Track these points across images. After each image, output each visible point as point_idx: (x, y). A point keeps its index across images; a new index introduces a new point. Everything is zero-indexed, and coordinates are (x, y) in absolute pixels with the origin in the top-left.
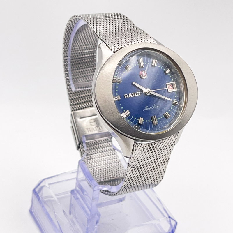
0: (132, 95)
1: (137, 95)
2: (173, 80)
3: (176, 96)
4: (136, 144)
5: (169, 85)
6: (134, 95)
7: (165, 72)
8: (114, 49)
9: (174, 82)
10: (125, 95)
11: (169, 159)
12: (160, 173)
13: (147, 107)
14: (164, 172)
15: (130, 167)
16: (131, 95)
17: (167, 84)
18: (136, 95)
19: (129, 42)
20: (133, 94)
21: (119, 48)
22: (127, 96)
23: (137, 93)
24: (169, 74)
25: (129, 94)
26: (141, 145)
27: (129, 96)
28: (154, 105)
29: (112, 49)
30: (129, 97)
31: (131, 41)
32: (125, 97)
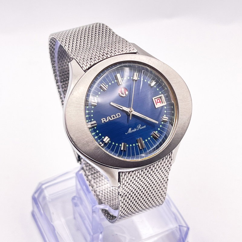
0: (112, 118)
1: (118, 117)
2: (160, 92)
3: (165, 112)
4: (122, 173)
5: (156, 100)
6: (114, 117)
7: (150, 85)
8: (86, 66)
9: (162, 95)
10: (102, 119)
11: (168, 180)
12: (160, 195)
13: (130, 129)
14: (165, 193)
15: (122, 196)
16: (110, 118)
17: (153, 98)
18: (116, 117)
19: (104, 55)
20: (112, 116)
21: (92, 64)
22: (105, 120)
23: (117, 115)
24: (155, 87)
25: (108, 117)
26: (129, 173)
27: (108, 119)
28: (139, 126)
29: (83, 67)
30: (108, 121)
31: (106, 53)
32: (103, 122)
